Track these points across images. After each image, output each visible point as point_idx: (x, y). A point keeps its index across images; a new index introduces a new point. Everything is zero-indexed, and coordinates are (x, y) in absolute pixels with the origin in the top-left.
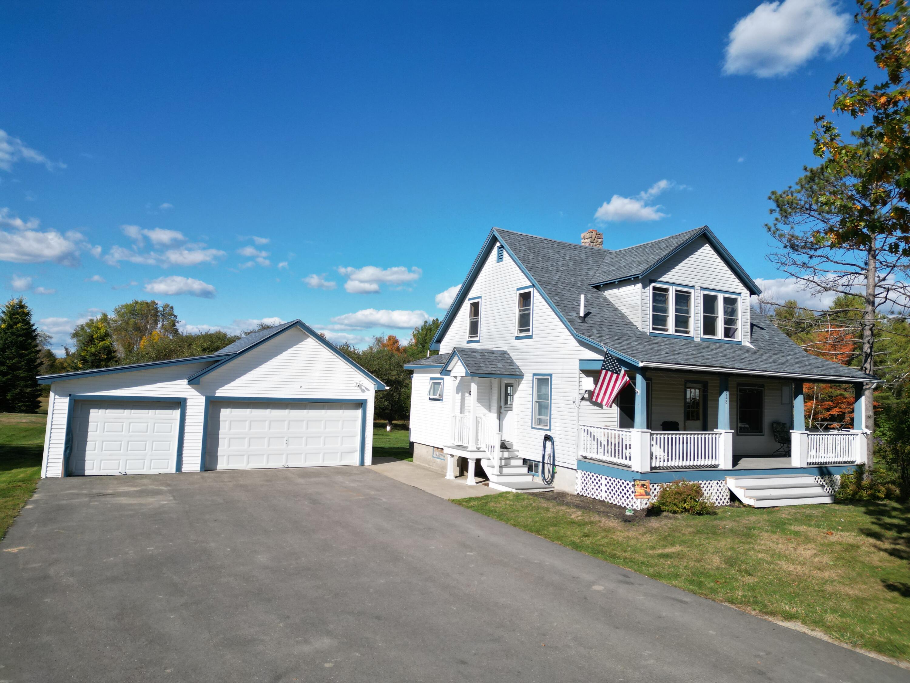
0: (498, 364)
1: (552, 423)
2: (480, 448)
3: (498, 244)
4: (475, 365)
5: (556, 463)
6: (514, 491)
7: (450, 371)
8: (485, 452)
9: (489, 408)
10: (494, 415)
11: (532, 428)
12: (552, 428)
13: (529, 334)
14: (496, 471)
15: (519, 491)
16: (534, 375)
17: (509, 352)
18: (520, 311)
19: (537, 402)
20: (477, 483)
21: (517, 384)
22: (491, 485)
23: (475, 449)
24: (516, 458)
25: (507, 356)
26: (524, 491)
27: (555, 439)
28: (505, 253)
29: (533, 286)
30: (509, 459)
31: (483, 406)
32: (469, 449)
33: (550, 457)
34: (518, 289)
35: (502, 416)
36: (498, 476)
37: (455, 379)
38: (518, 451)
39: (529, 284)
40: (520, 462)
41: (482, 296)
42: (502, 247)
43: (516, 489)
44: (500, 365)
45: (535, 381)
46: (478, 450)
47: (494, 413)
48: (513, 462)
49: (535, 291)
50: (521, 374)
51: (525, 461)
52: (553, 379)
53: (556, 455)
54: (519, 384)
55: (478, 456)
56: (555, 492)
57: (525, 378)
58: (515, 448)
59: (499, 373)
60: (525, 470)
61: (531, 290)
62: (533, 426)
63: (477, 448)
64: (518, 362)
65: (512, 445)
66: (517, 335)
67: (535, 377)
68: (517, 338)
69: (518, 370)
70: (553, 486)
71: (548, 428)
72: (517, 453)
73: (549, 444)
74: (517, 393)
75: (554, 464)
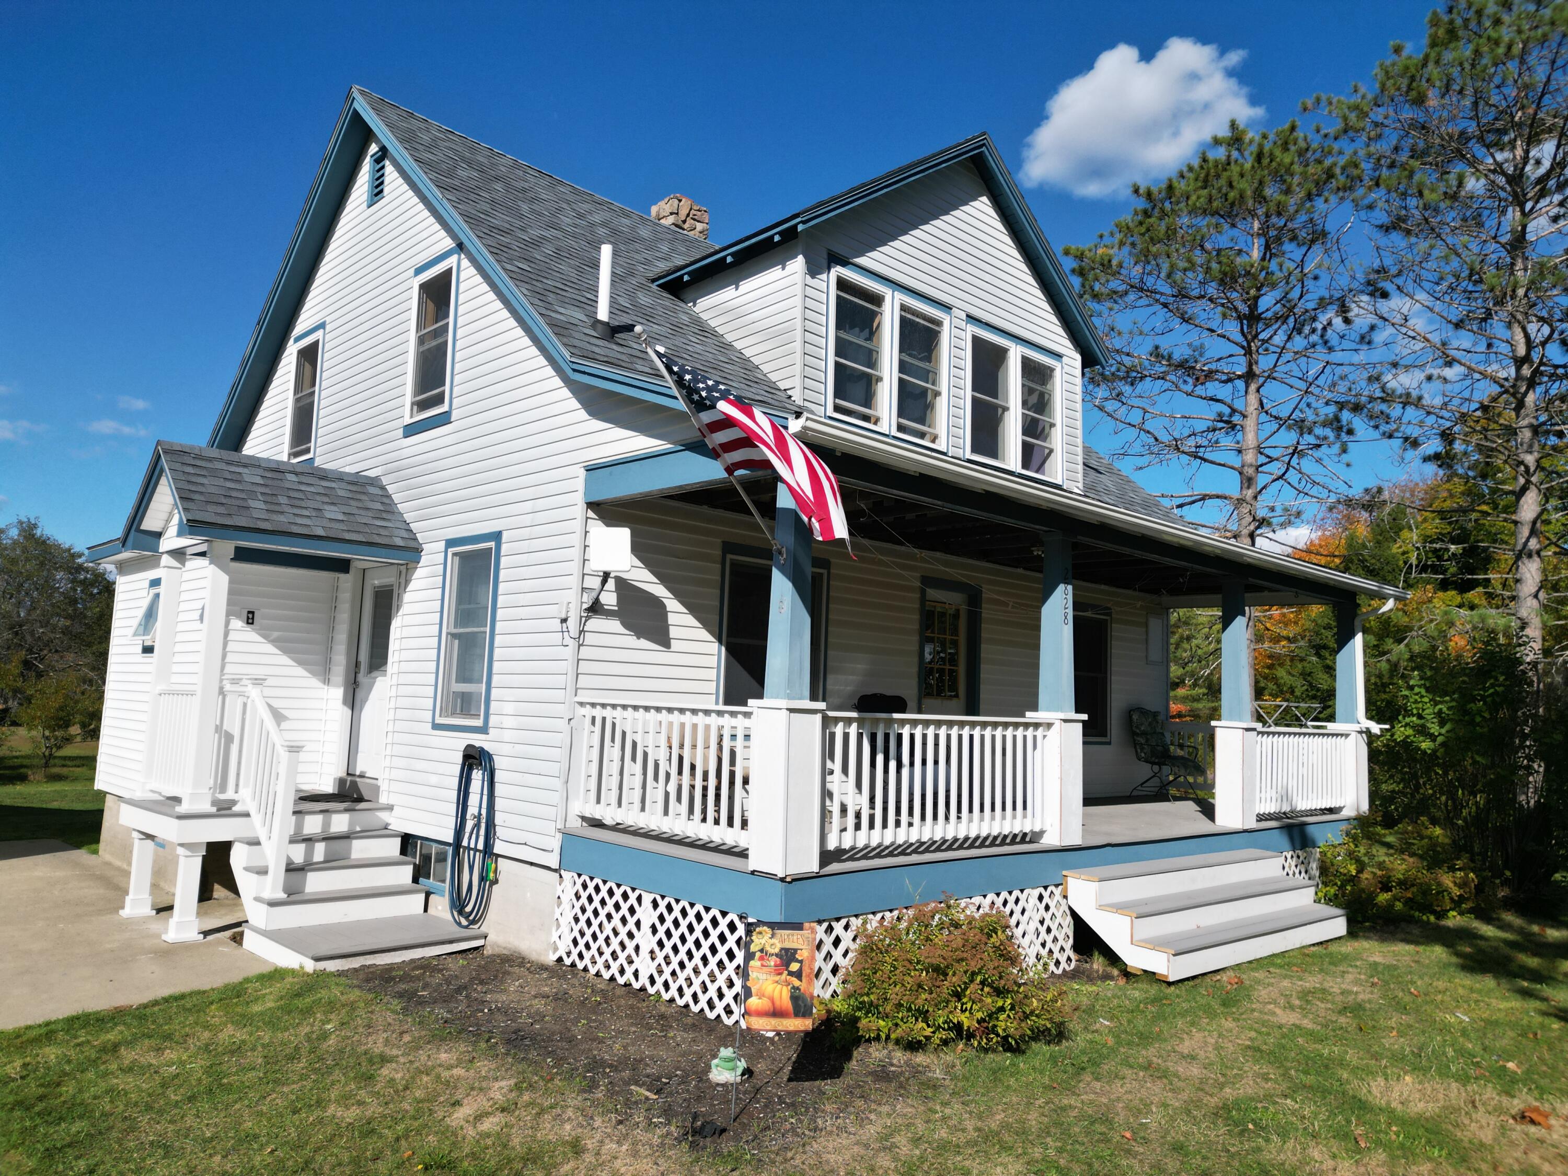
0: (326, 507)
1: (494, 706)
2: (234, 802)
3: (374, 148)
4: (224, 501)
5: (498, 848)
6: (310, 966)
7: (159, 535)
8: (247, 815)
9: (325, 676)
10: (337, 693)
11: (436, 726)
12: (493, 720)
13: (444, 408)
14: (273, 886)
15: (332, 966)
16: (450, 543)
17: (385, 480)
18: (421, 340)
19: (454, 636)
20: (206, 933)
21: (403, 581)
22: (251, 941)
23: (209, 809)
24: (383, 831)
25: (372, 490)
26: (356, 963)
27: (498, 762)
28: (389, 169)
29: (460, 246)
30: (346, 837)
31: (300, 663)
32: (183, 809)
33: (477, 826)
34: (419, 271)
35: (360, 694)
36: (273, 904)
37: (174, 563)
38: (390, 808)
39: (448, 243)
40: (393, 847)
41: (328, 319)
42: (383, 154)
43: (317, 959)
44: (332, 512)
45: (453, 565)
46: (224, 809)
47: (337, 686)
48: (360, 849)
49: (465, 263)
50: (412, 544)
51: (408, 842)
52: (504, 548)
53: (499, 819)
54: (407, 582)
55: (218, 831)
56: (488, 952)
57: (424, 560)
58: (383, 799)
59: (321, 532)
60: (405, 874)
61: (452, 261)
62: (439, 720)
63: (214, 803)
64: (407, 509)
65: (377, 789)
66: (408, 420)
67: (451, 551)
68: (411, 430)
69: (405, 535)
70: (484, 929)
71: (479, 723)
72: (384, 816)
73: (477, 776)
74: (400, 613)
75: (488, 851)
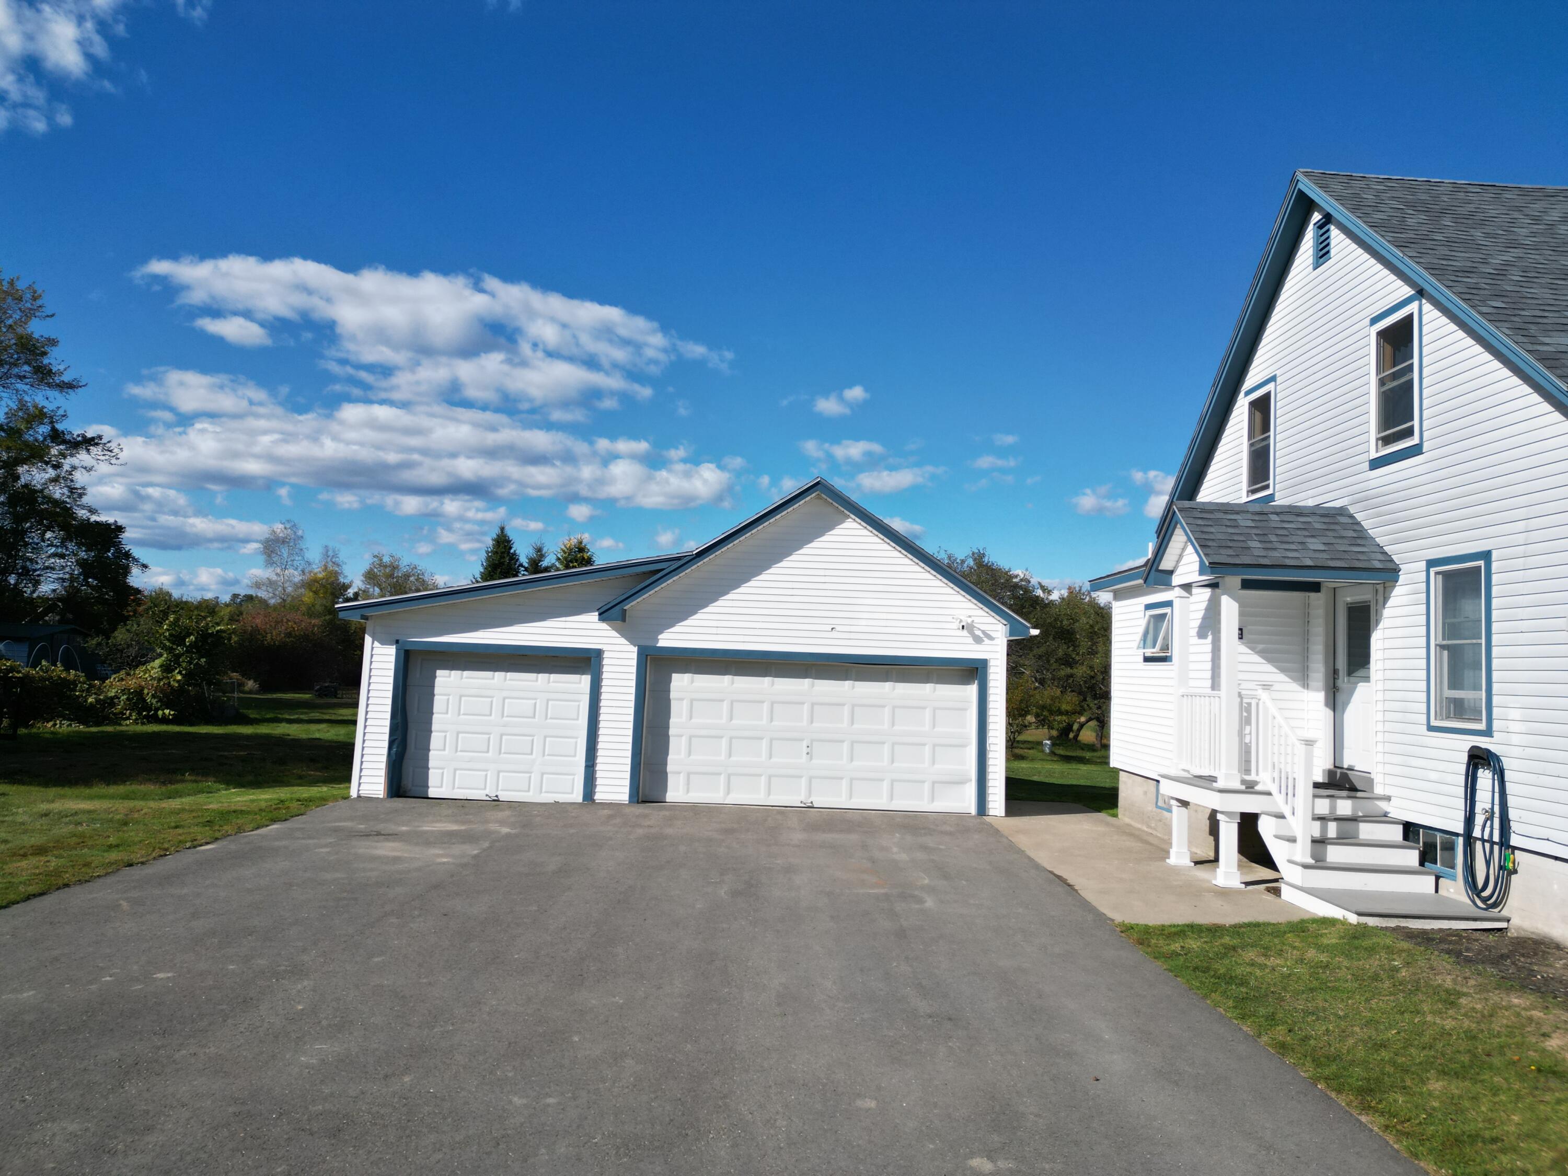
0: (1309, 540)
1: (1495, 711)
2: (1256, 783)
3: (1316, 217)
4: (1231, 544)
5: (1515, 841)
6: (1353, 919)
7: (1171, 572)
8: (1269, 794)
9: (1303, 679)
10: (1318, 697)
11: (1431, 728)
12: (1496, 725)
13: (1415, 440)
14: (1302, 851)
15: (1372, 922)
16: (1431, 563)
17: (1352, 510)
18: (1382, 382)
19: (1443, 647)
20: (1247, 884)
21: (1381, 599)
22: (1287, 893)
23: (1237, 785)
24: (1383, 818)
25: (1343, 520)
26: (1392, 923)
27: (1506, 763)
28: (1334, 232)
29: (1421, 293)
30: (1354, 819)
31: (1283, 670)
32: (1220, 784)
33: (1491, 818)
34: (1374, 321)
35: (1340, 698)
36: (1306, 866)
37: (1185, 594)
38: (1388, 799)
39: (1407, 291)
40: (1396, 834)
41: (1278, 373)
42: (1328, 219)
43: (1360, 914)
44: (1315, 544)
45: (1436, 584)
46: (1250, 788)
47: (1317, 690)
48: (1366, 831)
49: (1427, 307)
50: (1389, 565)
51: (1410, 830)
52: (1495, 566)
53: (1512, 814)
54: (1386, 599)
55: (1249, 804)
56: (1512, 933)
57: (1402, 578)
58: (1378, 790)
59: (1309, 562)
60: (1411, 857)
61: (1413, 307)
62: (1434, 723)
63: (1243, 782)
64: (1380, 533)
65: (1370, 782)
66: (1374, 455)
67: (1433, 571)
68: (1376, 464)
69: (1381, 557)
70: (1505, 913)
71: (1482, 726)
72: (1383, 805)
73: (1485, 778)
74: (1381, 626)
75: (1505, 842)
